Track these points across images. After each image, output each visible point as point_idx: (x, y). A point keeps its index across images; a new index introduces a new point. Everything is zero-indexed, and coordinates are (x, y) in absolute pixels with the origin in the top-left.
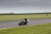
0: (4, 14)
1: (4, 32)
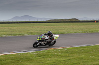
0: (58, 20)
1: (59, 54)
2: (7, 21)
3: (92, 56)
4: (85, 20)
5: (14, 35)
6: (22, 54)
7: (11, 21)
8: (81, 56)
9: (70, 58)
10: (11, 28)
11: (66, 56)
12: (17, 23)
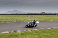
0: (34, 13)
1: (34, 33)
2: (4, 13)
3: (54, 34)
4: (50, 13)
5: (8, 21)
6: (13, 33)
7: (7, 13)
8: (47, 35)
9: (40, 35)
10: (7, 17)
11: (39, 34)
12: (10, 14)
